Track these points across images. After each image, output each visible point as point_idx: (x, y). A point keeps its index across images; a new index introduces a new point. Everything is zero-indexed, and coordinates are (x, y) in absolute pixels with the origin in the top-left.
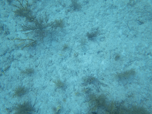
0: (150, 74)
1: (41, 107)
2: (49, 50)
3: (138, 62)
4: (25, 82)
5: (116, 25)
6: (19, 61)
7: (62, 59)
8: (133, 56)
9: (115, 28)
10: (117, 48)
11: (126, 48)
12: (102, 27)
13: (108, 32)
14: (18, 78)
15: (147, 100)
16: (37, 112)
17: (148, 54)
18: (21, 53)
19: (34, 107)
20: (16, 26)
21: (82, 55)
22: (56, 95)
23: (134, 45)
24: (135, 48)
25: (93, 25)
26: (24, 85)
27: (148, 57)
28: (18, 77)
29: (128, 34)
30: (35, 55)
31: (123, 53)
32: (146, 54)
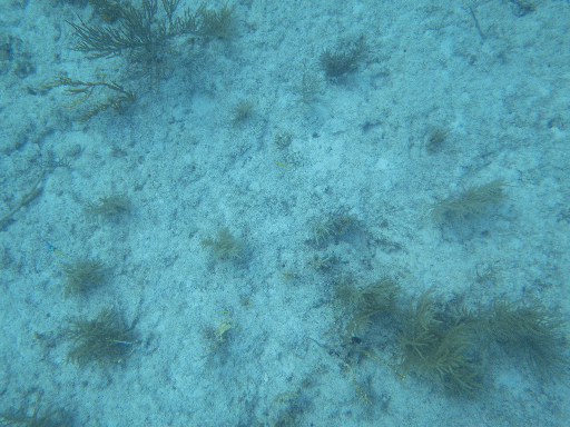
0: (559, 195)
1: (161, 328)
2: (182, 128)
3: (512, 155)
4: (100, 245)
5: (428, 21)
6: (73, 170)
7: (233, 157)
8: (494, 131)
9: (428, 32)
10: (435, 108)
11: (467, 107)
12: (379, 34)
13: (401, 52)
14: (73, 232)
15: (545, 286)
16: (148, 343)
17: (550, 125)
18: (78, 142)
19: (133, 327)
20: (57, 39)
21: (307, 139)
22: (215, 285)
23: (498, 94)
24: (501, 103)
25: (344, 25)
26: (94, 253)
27: (551, 136)
28: (73, 226)
29: (474, 53)
30: (132, 145)
31: (456, 126)
32: (545, 122)
